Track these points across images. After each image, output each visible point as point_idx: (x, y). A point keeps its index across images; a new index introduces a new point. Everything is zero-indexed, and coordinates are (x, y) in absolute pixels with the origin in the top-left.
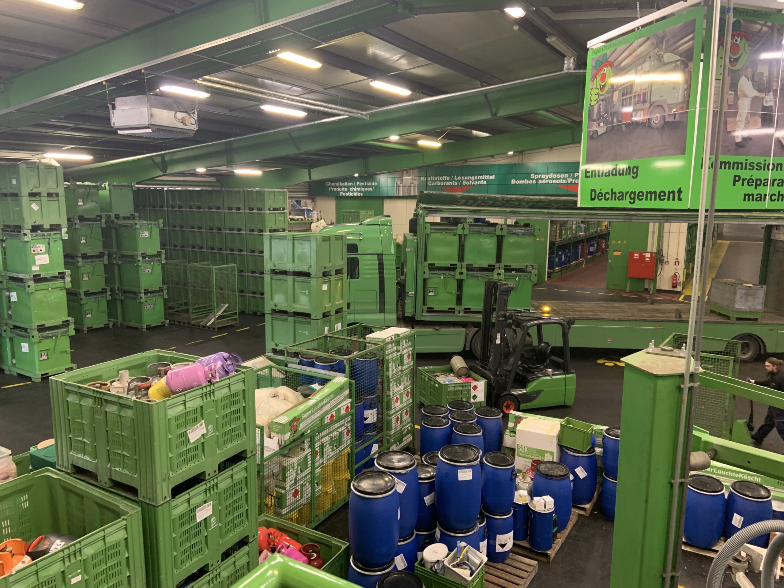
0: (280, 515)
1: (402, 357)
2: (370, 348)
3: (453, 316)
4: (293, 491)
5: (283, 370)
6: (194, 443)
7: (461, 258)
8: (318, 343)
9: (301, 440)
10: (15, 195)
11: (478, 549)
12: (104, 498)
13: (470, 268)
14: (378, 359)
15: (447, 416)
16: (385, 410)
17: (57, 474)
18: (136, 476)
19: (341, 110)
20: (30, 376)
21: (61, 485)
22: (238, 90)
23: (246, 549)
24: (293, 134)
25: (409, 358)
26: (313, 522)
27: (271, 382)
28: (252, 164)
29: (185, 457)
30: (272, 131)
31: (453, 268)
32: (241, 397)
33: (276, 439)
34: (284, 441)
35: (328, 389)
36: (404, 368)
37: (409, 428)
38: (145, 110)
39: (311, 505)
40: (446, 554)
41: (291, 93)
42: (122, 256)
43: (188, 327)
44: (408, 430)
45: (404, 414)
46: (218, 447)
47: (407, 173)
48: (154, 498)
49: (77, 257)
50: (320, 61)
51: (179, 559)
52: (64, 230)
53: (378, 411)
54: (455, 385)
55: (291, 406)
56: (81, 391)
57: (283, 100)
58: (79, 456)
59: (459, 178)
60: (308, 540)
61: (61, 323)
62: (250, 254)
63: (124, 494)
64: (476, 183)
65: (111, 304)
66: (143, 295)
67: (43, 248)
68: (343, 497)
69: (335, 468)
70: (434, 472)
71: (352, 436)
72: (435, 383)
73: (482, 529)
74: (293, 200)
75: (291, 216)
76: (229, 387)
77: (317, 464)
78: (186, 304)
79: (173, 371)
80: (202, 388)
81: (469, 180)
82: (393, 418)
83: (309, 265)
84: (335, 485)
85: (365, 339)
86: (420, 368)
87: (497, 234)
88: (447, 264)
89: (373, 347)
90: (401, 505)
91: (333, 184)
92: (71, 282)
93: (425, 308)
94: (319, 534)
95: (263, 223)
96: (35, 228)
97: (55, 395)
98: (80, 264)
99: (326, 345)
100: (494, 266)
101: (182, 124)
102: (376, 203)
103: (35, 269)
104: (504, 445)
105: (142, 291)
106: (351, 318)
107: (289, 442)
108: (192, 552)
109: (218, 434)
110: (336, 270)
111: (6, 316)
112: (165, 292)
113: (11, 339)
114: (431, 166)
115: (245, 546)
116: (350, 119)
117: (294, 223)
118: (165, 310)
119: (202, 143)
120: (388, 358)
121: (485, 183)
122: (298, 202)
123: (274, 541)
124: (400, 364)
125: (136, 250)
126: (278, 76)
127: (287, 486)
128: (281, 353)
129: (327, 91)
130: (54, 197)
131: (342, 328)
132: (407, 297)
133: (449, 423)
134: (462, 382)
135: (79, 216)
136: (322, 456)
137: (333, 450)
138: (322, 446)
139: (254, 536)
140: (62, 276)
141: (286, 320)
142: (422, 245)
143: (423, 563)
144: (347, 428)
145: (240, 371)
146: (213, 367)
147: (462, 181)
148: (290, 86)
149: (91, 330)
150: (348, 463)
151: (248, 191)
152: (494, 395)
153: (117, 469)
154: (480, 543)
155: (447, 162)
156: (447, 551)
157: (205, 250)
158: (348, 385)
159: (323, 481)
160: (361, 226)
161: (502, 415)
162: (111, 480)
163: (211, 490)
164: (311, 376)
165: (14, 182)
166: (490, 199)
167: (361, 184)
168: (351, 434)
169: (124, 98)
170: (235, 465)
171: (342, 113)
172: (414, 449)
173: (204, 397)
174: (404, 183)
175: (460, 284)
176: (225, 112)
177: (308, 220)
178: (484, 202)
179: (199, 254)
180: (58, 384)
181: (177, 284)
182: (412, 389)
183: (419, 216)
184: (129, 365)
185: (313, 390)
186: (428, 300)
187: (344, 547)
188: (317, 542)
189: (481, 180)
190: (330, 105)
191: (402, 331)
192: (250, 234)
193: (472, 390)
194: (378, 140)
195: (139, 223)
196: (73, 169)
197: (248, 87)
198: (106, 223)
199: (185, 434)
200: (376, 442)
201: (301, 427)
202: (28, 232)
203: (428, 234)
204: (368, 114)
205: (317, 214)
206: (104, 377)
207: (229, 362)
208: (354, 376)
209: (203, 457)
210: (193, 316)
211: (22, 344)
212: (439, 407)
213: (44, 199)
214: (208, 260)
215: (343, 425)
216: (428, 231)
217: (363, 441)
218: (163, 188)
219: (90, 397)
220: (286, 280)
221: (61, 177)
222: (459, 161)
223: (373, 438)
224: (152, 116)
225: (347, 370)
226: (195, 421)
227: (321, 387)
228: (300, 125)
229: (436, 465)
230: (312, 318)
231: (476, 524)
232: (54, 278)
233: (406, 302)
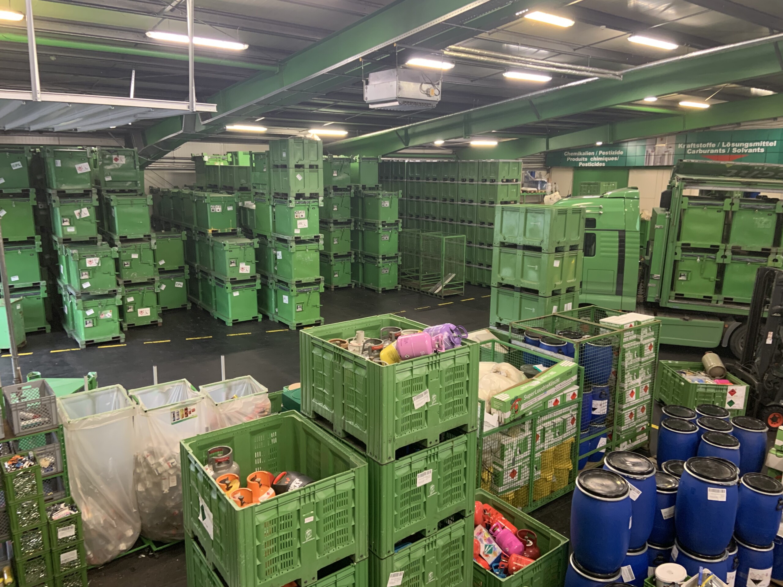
0: (496, 493)
1: (642, 347)
2: (604, 333)
3: (709, 306)
4: (511, 471)
5: (507, 346)
6: (418, 410)
7: (726, 239)
8: (545, 322)
9: (522, 421)
10: (285, 166)
11: (724, 580)
12: (337, 447)
13: (736, 251)
14: (613, 347)
15: (695, 420)
16: (617, 404)
17: (301, 418)
18: (365, 432)
19: (591, 72)
20: (288, 324)
21: (303, 429)
22: (482, 58)
23: (461, 522)
24: (535, 102)
25: (650, 350)
26: (529, 506)
27: (493, 357)
28: (488, 135)
29: (409, 422)
30: (513, 99)
31: (714, 250)
32: (465, 371)
33: (496, 416)
34: (505, 419)
35: (553, 372)
36: (643, 359)
37: (645, 427)
38: (394, 83)
39: (528, 489)
40: (684, 578)
41: (536, 57)
42: (366, 224)
43: (417, 293)
44: (643, 428)
45: (639, 411)
46: (440, 417)
47: (662, 140)
48: (380, 456)
49: (330, 223)
50: (573, 20)
51: (399, 519)
52: (321, 198)
53: (608, 403)
54: (707, 386)
55: (513, 384)
56: (324, 346)
57: (528, 65)
58: (320, 404)
59: (728, 145)
60: (524, 526)
61: (314, 281)
62: (479, 225)
63: (354, 447)
64: (750, 151)
65: (354, 267)
66: (381, 260)
67: (303, 214)
68: (563, 487)
69: (557, 456)
70: (676, 484)
71: (577, 426)
72: (680, 380)
73: (732, 558)
74: (527, 172)
75: (523, 188)
76: (454, 359)
77: (537, 448)
78: (417, 271)
79: (403, 337)
80: (429, 357)
81: (741, 148)
82: (626, 414)
83: (541, 239)
84: (555, 473)
85: (599, 322)
86: (662, 362)
87: (777, 212)
88: (707, 244)
89: (608, 332)
90: (633, 513)
91: (572, 154)
92: (324, 244)
93: (673, 293)
94: (536, 522)
95: (495, 194)
96: (299, 196)
97: (304, 346)
98: (332, 229)
99: (553, 325)
100: (769, 250)
101: (426, 95)
102: (620, 174)
103: (297, 232)
104: (766, 464)
105: (381, 256)
106: (583, 298)
107: (509, 421)
108: (412, 515)
109: (441, 404)
110: (571, 246)
111: (273, 271)
112: (400, 258)
113: (276, 291)
114: (693, 131)
115: (461, 520)
116: (601, 80)
117: (526, 196)
118: (398, 275)
119: (443, 115)
120: (625, 346)
121: (763, 150)
122: (532, 174)
123: (489, 519)
124: (638, 355)
125: (378, 218)
126: (525, 39)
127: (505, 464)
128: (506, 328)
129: (576, 51)
130: (315, 169)
131: (573, 308)
132: (651, 280)
133: (696, 429)
134: (715, 383)
135: (334, 187)
136: (543, 441)
137: (555, 437)
138: (544, 431)
139: (470, 512)
140: (317, 239)
141: (513, 295)
142: (676, 222)
143: (654, 580)
144: (572, 415)
145: (465, 344)
146: (440, 337)
147: (731, 148)
148: (536, 50)
149: (337, 288)
150: (571, 453)
151: (483, 162)
152: (756, 405)
153: (350, 422)
154: (728, 574)
155: (713, 127)
156: (686, 575)
157: (438, 221)
158: (576, 371)
159: (542, 466)
160: (602, 199)
161: (767, 429)
162: (344, 431)
163: (432, 458)
164: (536, 356)
165: (284, 155)
166: (770, 169)
167: (604, 153)
168: (577, 423)
169: (376, 73)
170: (456, 438)
171: (591, 74)
172: (649, 450)
173: (430, 366)
174: (656, 151)
175: (721, 269)
176: (467, 82)
177: (541, 192)
178: (762, 173)
179: (431, 224)
180: (307, 337)
181: (411, 252)
182: (652, 384)
183: (674, 189)
184: (364, 326)
185: (537, 371)
186: (677, 285)
187: (563, 542)
188: (534, 530)
189: (757, 147)
190: (579, 67)
191: (645, 318)
192: (481, 206)
193: (728, 395)
194: (629, 103)
195: (382, 193)
196: (330, 144)
197: (493, 54)
198: (354, 193)
199: (410, 400)
200: (604, 436)
201: (523, 407)
202: (292, 199)
203: (684, 210)
204: (622, 74)
205: (552, 186)
206: (343, 335)
207: (455, 334)
208: (584, 362)
209: (426, 425)
210: (423, 283)
211: (284, 296)
212: (685, 409)
213: (307, 170)
214: (439, 230)
215: (569, 412)
216: (685, 206)
217: (589, 432)
218: (404, 161)
219: (331, 352)
220: (516, 254)
221: (321, 151)
222: (729, 125)
223: (600, 431)
224: (400, 89)
225: (576, 354)
226: (420, 388)
227: (545, 368)
228: (543, 91)
229: (679, 476)
230: (540, 295)
231: (724, 552)
232: (311, 241)
233: (649, 285)
